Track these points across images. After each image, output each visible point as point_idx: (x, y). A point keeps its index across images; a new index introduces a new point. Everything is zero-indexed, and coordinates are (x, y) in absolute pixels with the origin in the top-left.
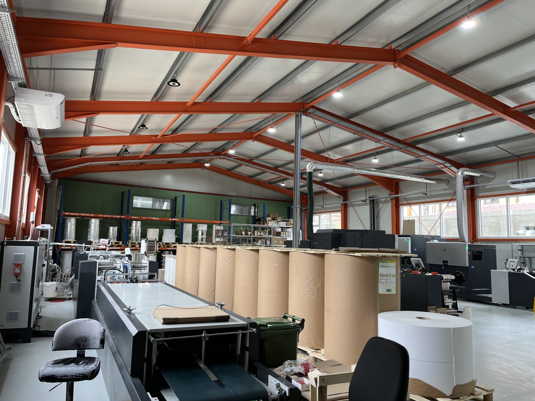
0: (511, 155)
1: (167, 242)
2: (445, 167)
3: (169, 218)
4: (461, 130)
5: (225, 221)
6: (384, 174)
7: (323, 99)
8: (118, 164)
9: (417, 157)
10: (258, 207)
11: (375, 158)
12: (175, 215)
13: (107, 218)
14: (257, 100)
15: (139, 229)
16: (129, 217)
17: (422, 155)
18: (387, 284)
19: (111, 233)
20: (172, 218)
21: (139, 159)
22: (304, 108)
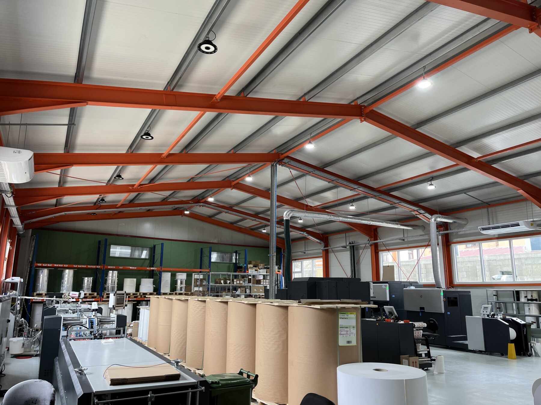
0: (480, 202)
1: (145, 292)
2: (419, 213)
3: (147, 267)
4: (431, 179)
5: (205, 269)
6: (361, 221)
7: (297, 149)
8: (95, 213)
9: (392, 204)
10: (239, 254)
11: (352, 205)
12: (153, 263)
13: (82, 268)
14: (232, 151)
15: (115, 279)
16: (105, 267)
17: (396, 203)
18: (347, 336)
19: (86, 284)
20: (150, 267)
21: (116, 208)
22: (279, 158)
